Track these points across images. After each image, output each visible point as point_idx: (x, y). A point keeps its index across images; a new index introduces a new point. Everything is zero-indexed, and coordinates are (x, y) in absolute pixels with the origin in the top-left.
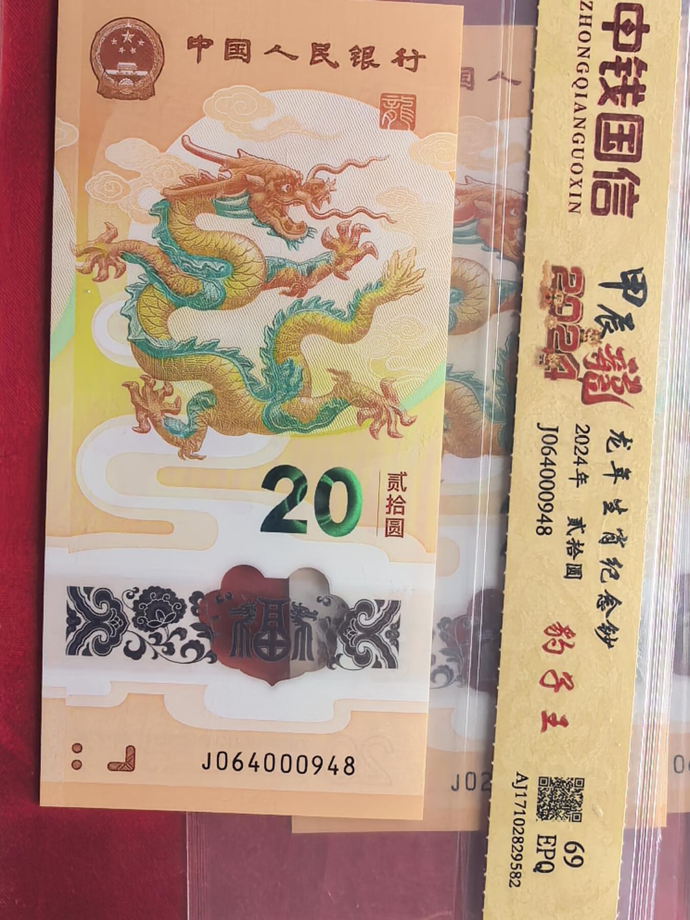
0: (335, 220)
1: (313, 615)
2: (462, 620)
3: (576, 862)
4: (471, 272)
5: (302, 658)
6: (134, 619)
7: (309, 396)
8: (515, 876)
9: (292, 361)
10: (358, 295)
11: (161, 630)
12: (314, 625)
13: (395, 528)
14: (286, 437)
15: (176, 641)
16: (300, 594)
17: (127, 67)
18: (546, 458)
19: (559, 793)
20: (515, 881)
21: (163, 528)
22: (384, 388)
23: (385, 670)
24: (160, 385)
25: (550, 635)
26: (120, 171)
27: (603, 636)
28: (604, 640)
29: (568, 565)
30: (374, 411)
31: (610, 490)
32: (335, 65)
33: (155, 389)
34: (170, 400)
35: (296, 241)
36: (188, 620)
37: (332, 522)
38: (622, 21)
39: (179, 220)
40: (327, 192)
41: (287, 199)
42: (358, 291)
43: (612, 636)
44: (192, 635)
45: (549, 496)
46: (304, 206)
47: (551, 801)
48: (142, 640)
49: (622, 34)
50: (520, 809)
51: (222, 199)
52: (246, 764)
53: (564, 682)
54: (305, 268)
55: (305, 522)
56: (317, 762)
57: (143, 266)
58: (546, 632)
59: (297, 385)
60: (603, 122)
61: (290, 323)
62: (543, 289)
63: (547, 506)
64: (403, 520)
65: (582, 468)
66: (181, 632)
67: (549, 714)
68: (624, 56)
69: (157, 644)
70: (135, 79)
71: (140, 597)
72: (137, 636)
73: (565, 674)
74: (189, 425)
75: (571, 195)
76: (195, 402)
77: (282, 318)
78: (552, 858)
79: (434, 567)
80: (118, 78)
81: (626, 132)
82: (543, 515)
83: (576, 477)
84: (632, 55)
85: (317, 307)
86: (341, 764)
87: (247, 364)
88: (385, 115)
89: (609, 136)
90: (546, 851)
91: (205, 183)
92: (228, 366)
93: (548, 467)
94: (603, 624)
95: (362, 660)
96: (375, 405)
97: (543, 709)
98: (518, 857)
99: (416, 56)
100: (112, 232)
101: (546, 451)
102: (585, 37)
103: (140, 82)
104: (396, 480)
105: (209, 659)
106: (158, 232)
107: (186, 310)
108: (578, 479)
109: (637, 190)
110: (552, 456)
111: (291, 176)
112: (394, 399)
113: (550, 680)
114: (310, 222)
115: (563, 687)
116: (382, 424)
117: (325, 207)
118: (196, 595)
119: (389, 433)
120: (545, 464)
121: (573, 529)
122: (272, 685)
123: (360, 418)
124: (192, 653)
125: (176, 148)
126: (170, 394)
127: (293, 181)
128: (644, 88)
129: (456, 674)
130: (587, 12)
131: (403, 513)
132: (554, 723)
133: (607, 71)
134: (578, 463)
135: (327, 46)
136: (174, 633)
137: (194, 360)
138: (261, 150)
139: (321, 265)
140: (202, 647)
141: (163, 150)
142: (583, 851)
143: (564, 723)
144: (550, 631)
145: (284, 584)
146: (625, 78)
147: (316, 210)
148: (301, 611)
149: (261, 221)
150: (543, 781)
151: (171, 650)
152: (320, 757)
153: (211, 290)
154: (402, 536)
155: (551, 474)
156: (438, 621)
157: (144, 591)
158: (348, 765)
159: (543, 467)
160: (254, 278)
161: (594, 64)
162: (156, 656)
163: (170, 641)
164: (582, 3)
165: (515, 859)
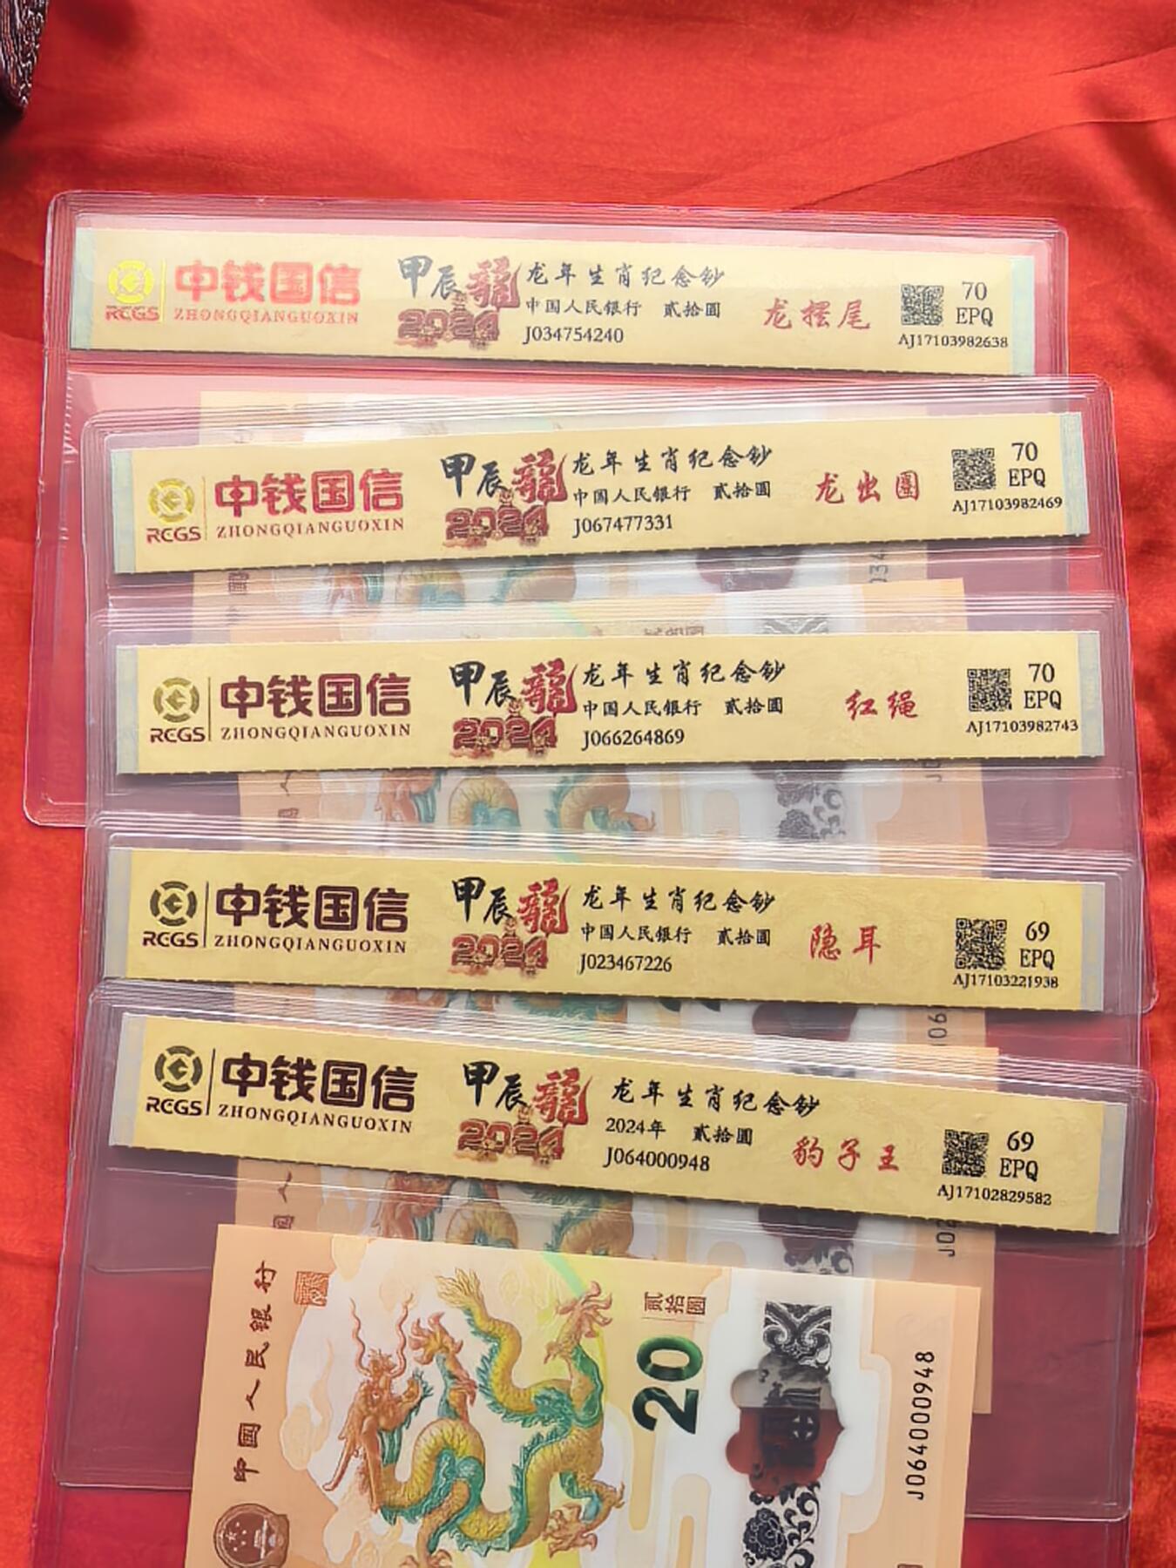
0: (407, 1351)
1: (777, 1386)
2: (788, 1243)
3: (1028, 1140)
4: (460, 1224)
5: (818, 1398)
6: (775, 1559)
7: (570, 1383)
8: (1039, 1199)
9: (536, 1397)
10: (478, 1332)
11: (786, 1534)
12: (787, 1386)
13: (697, 1306)
14: (607, 1405)
15: (796, 1520)
16: (757, 1397)
17: (260, 1538)
18: (637, 1159)
19: (959, 1155)
20: (1044, 1199)
21: (687, 1528)
22: (565, 1311)
23: (833, 1320)
24: (552, 1523)
25: (804, 1161)
26: (353, 1551)
27: (807, 1109)
28: (811, 1108)
29: (738, 1142)
30: (586, 1322)
31: (669, 1100)
32: (267, 1345)
33: (556, 1527)
34: (567, 1513)
35: (425, 1388)
36: (777, 1507)
37: (689, 1365)
38: (238, 1078)
39: (399, 1498)
40: (382, 1358)
41: (385, 1397)
42: (473, 1333)
43: (808, 1101)
44: (792, 1504)
45: (673, 1158)
46: (394, 1381)
47: (966, 1162)
48: (795, 1552)
49: (250, 1079)
50: (974, 1193)
51: (383, 1457)
52: (919, 1457)
53: (851, 1148)
54: (450, 1382)
55: (688, 1391)
56: (919, 1388)
57: (441, 1533)
58: (801, 1164)
59: (560, 1394)
60: (329, 1098)
61: (501, 1398)
62: (479, 1159)
63: (682, 1161)
64: (689, 1298)
65: (647, 1126)
66: (789, 1514)
67: (881, 1164)
68: (270, 1077)
69: (799, 1538)
70: (270, 1532)
71: (752, 1551)
72: (791, 1559)
73: (843, 1146)
74: (592, 1497)
75: (394, 1129)
76: (570, 1491)
77: (496, 1405)
78: (1023, 1162)
79: (735, 1270)
80: (268, 1548)
81: (338, 1077)
82: (691, 1165)
83: (654, 1133)
84: (270, 1070)
85: (486, 1371)
86: (923, 1366)
87: (537, 1440)
88: (314, 1300)
89: (342, 1094)
90: (1016, 1169)
91: (368, 1470)
92: (537, 1457)
93: (645, 1158)
94: (797, 1109)
95: (822, 1341)
96: (580, 1320)
97: (877, 1169)
98: (1022, 1196)
99: (262, 1270)
100: (409, 1561)
101: (629, 1160)
102: (252, 1113)
103: (273, 1527)
104: (652, 1303)
105: (816, 1489)
106: (412, 1518)
107: (484, 1495)
108: (657, 1131)
109: (392, 1068)
110: (635, 1154)
111: (365, 1390)
112: (575, 1302)
113: (848, 1161)
114: (408, 1374)
115: (856, 1149)
116: (598, 1314)
117: (395, 1360)
118: (753, 1497)
119: (605, 1308)
120: (642, 1161)
121: (705, 1136)
122: (842, 1429)
123: (591, 1334)
124: (809, 1505)
125: (335, 1496)
126: (561, 1512)
127: (370, 1389)
128: (300, 1060)
129: (840, 1249)
130: (229, 1111)
131: (683, 1298)
132: (890, 1158)
133: (284, 1093)
134: (642, 1130)
135: (249, 1352)
136: (790, 1522)
137: (531, 1490)
138: (341, 1417)
139: (449, 1366)
140: (803, 1494)
141: (337, 1509)
142: (1016, 1132)
143: (890, 1149)
144: (801, 1160)
145: (746, 1412)
146: (291, 1077)
147: (396, 1369)
148: (773, 1397)
149: (407, 1421)
150: (946, 1171)
151: (807, 1525)
152: (916, 1385)
153: (467, 1470)
154: (704, 1299)
155: (651, 1156)
156: (787, 1265)
157: (747, 1548)
158: (923, 1359)
159: (645, 1163)
160: (458, 1430)
161: (276, 1105)
162: (812, 1540)
163: (797, 1524)
164: (221, 1114)
165: (1023, 1198)
